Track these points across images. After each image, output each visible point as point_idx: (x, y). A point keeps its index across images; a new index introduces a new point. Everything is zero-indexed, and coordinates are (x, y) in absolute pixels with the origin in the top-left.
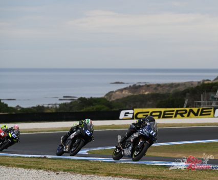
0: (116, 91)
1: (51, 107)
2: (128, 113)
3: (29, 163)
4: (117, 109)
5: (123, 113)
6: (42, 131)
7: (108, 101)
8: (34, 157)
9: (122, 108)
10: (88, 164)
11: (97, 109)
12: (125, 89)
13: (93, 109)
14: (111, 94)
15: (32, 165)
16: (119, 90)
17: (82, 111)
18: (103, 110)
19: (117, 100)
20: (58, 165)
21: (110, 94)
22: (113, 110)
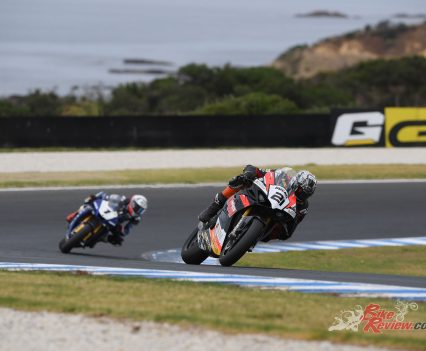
0: (316, 46)
1: (84, 99)
2: (364, 124)
3: (31, 289)
4: (326, 110)
5: (344, 123)
6: (56, 183)
7: (291, 81)
8: (42, 272)
9: (340, 106)
10: (243, 297)
11: (251, 106)
12: (350, 37)
13: (237, 105)
14: (297, 55)
15: (39, 298)
16: (327, 42)
17: (199, 112)
18: (273, 110)
19: (322, 76)
20: (133, 299)
21: (293, 55)
22: (308, 112)
